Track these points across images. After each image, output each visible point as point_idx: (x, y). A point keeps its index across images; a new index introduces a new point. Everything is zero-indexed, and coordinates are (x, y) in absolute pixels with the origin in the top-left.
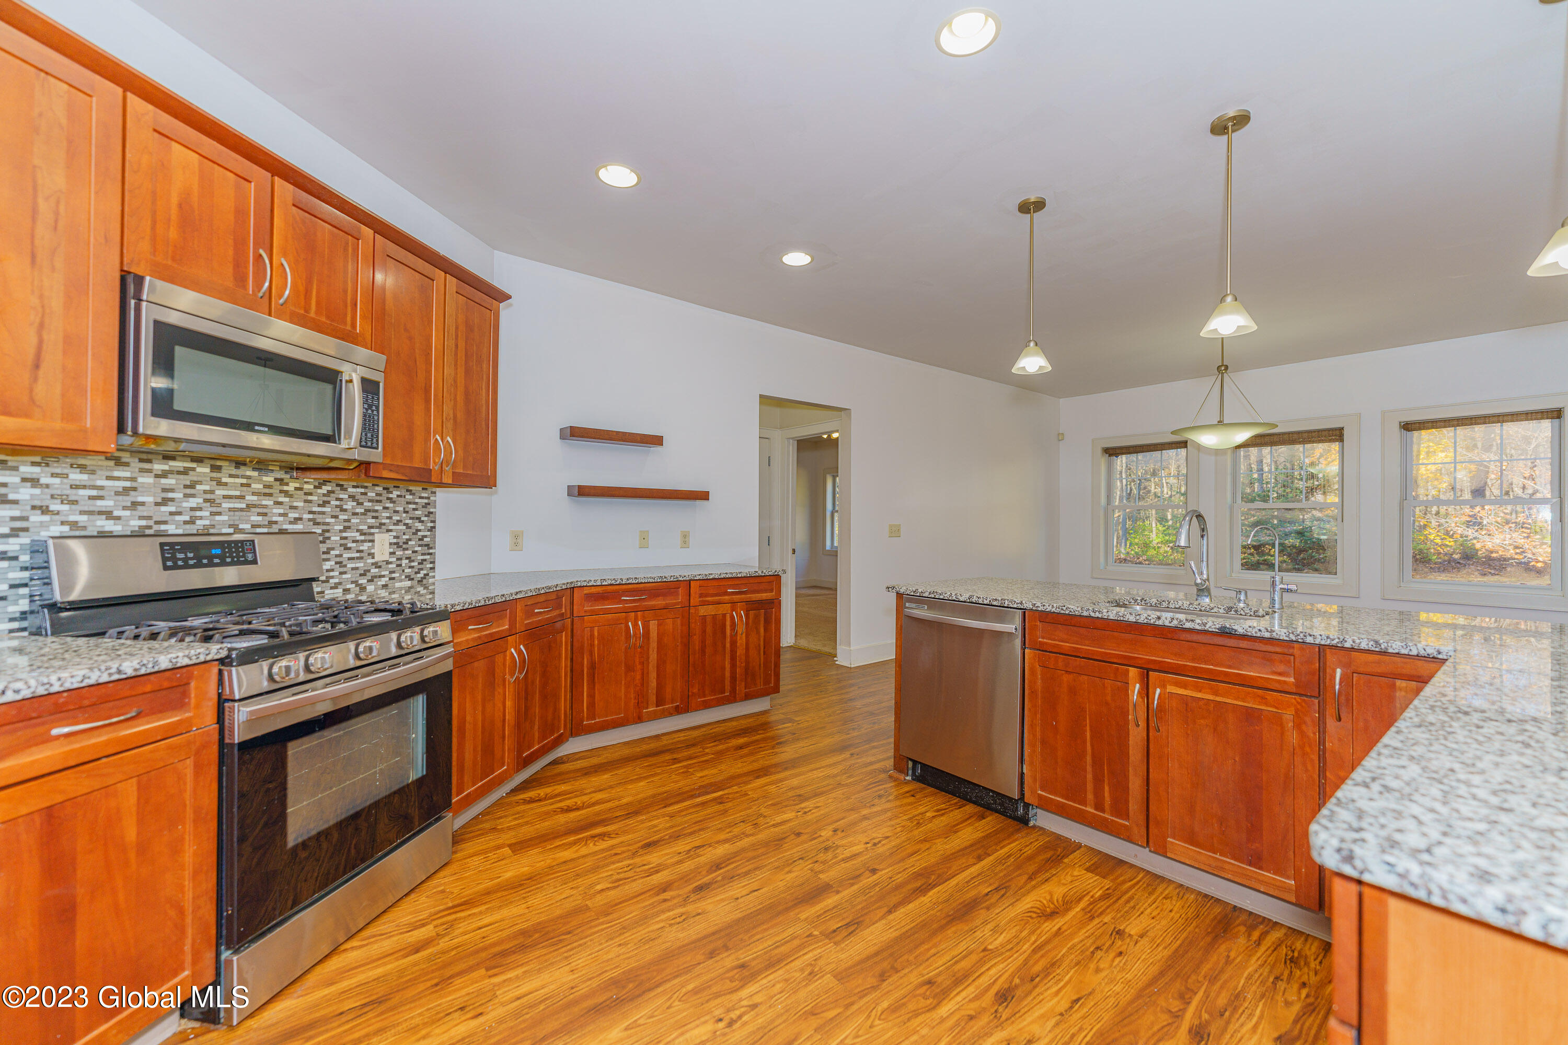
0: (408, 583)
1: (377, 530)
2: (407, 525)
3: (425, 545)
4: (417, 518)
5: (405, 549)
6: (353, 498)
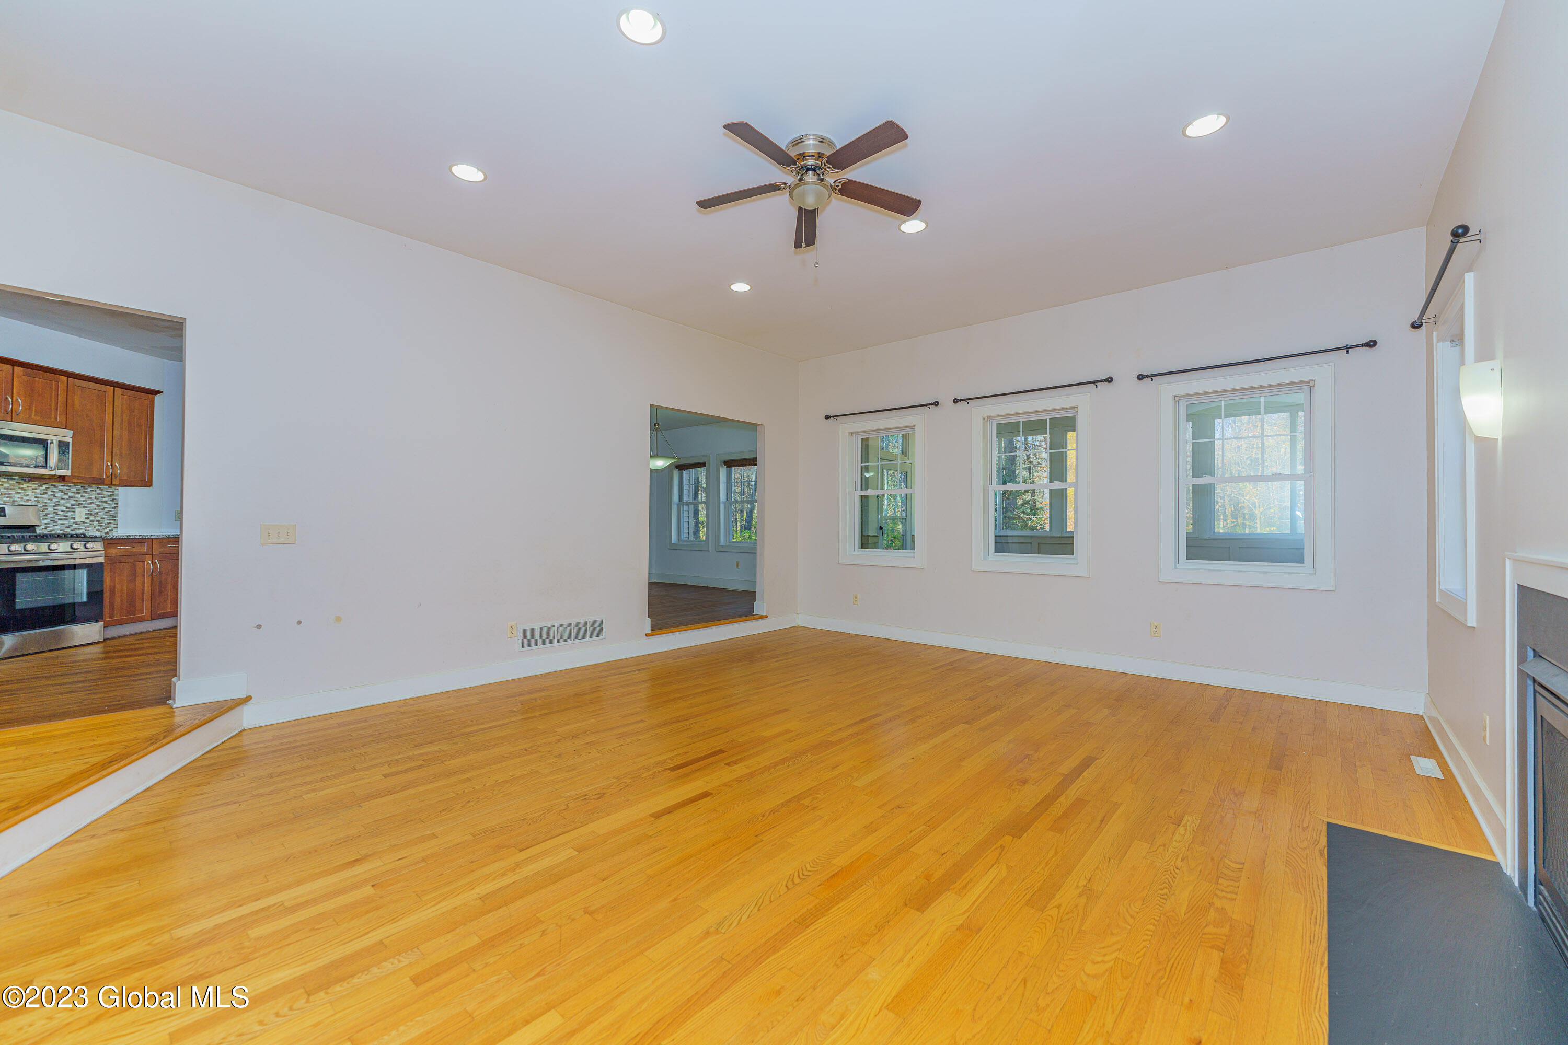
2: (97, 505)
3: (110, 516)
4: (104, 502)
5: (95, 517)
6: (61, 491)
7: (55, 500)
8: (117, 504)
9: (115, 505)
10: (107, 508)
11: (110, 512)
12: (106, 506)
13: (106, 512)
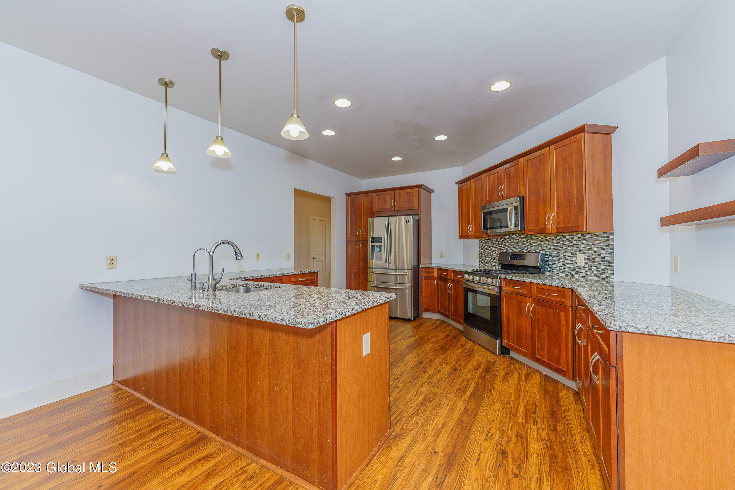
0: (597, 278)
1: (579, 253)
2: (594, 251)
3: (606, 261)
4: (600, 248)
5: (593, 262)
6: (568, 240)
7: (564, 247)
8: (613, 249)
9: (611, 251)
10: (603, 254)
11: (606, 258)
12: (602, 251)
13: (602, 258)
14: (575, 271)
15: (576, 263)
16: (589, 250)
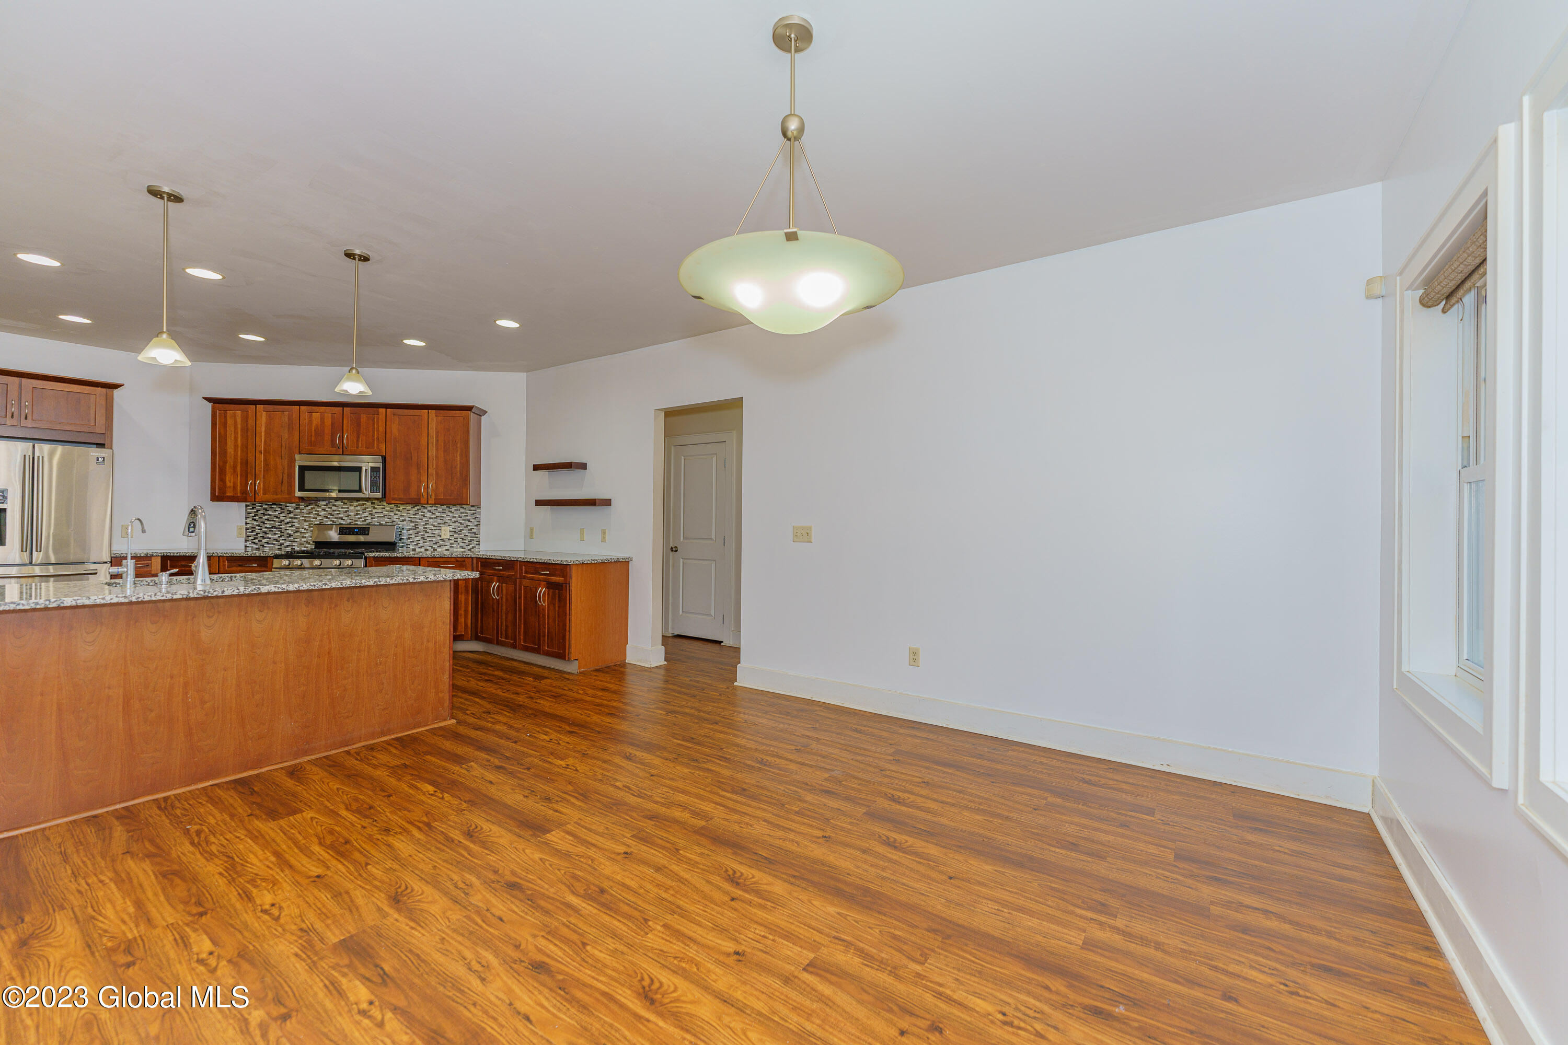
1: (443, 525)
2: (461, 523)
3: (473, 533)
4: (467, 520)
5: (459, 534)
6: (430, 511)
7: (425, 519)
9: (476, 523)
10: (470, 527)
11: (473, 530)
12: (469, 524)
13: (469, 530)
14: (438, 544)
15: (440, 536)
16: (455, 522)
